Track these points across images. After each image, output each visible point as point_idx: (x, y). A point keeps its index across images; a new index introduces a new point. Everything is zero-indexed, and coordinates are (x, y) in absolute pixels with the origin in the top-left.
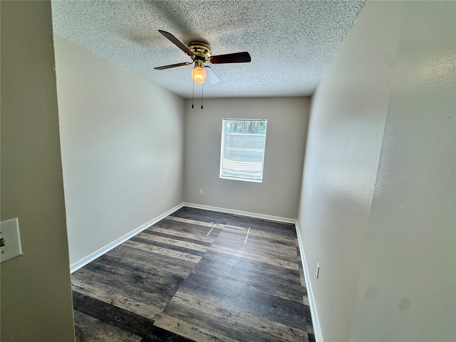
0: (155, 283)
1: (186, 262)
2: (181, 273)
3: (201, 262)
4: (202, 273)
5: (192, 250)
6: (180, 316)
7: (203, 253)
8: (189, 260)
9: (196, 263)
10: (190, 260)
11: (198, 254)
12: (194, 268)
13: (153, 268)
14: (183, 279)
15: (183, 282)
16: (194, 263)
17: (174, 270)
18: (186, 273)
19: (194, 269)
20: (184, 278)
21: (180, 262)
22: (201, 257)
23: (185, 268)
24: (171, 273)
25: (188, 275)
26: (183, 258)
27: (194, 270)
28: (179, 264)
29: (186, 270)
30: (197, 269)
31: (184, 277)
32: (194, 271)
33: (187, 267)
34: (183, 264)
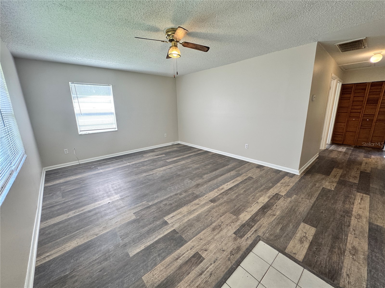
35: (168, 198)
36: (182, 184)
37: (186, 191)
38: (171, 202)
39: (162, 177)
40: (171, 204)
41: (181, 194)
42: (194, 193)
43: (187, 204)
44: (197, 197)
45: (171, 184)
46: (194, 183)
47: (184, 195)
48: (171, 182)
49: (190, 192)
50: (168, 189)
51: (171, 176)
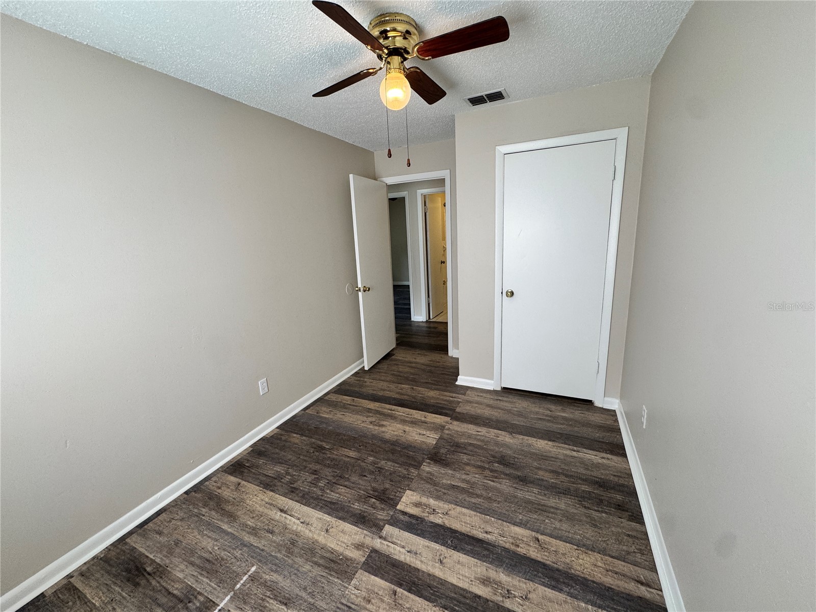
0: (473, 455)
1: (431, 495)
2: (437, 469)
3: (400, 492)
4: (400, 469)
5: (421, 534)
6: (426, 423)
7: (394, 522)
8: (426, 499)
9: (410, 490)
10: (424, 500)
11: (406, 518)
12: (413, 479)
13: (493, 481)
14: (431, 459)
15: (430, 456)
16: (413, 491)
17: (450, 475)
18: (427, 469)
19: (413, 477)
20: (428, 461)
21: (445, 494)
22: (399, 507)
23: (430, 478)
24: (454, 470)
25: (422, 466)
26: (441, 504)
27: (414, 475)
28: (444, 489)
29: (429, 475)
30: (407, 476)
31: (429, 463)
32: (413, 473)
33: (428, 482)
34: (436, 490)
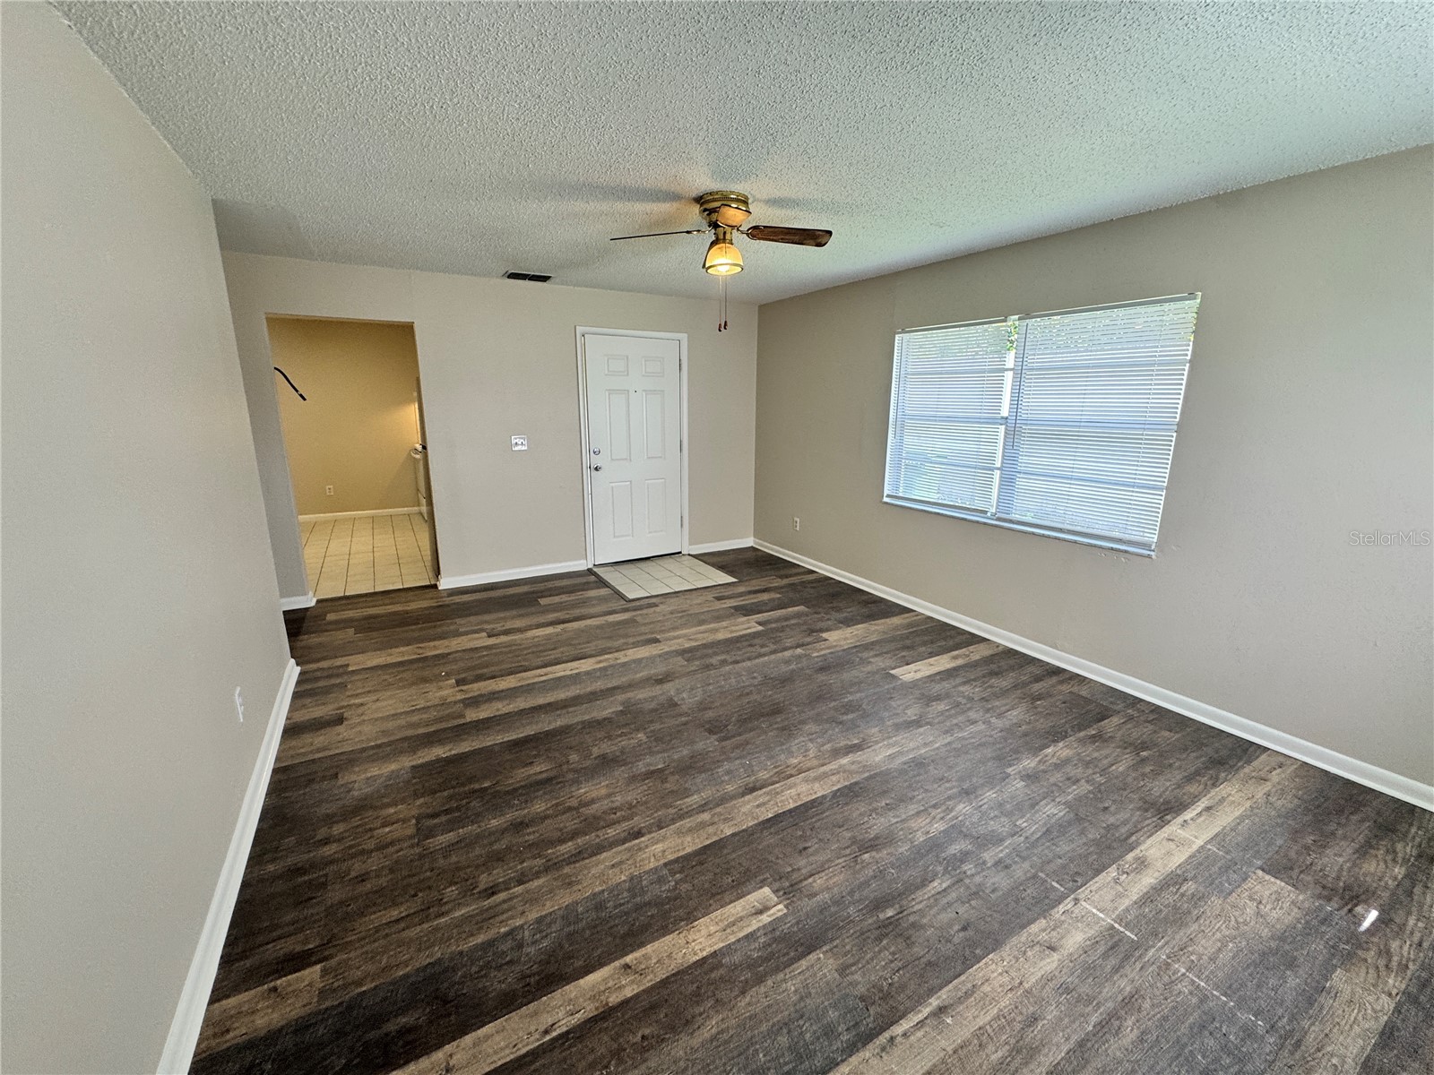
35: (756, 658)
36: (711, 688)
37: (708, 667)
38: (750, 649)
39: (788, 731)
40: (751, 645)
41: (724, 662)
42: (688, 661)
43: (713, 643)
44: (682, 652)
45: (748, 694)
46: (670, 688)
47: (714, 660)
48: (748, 703)
49: (697, 663)
50: (760, 679)
51: (751, 731)
